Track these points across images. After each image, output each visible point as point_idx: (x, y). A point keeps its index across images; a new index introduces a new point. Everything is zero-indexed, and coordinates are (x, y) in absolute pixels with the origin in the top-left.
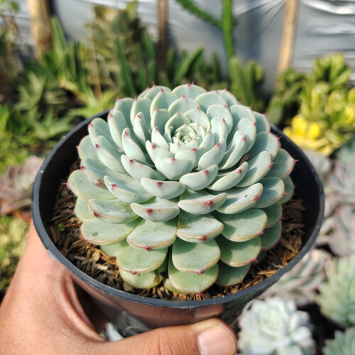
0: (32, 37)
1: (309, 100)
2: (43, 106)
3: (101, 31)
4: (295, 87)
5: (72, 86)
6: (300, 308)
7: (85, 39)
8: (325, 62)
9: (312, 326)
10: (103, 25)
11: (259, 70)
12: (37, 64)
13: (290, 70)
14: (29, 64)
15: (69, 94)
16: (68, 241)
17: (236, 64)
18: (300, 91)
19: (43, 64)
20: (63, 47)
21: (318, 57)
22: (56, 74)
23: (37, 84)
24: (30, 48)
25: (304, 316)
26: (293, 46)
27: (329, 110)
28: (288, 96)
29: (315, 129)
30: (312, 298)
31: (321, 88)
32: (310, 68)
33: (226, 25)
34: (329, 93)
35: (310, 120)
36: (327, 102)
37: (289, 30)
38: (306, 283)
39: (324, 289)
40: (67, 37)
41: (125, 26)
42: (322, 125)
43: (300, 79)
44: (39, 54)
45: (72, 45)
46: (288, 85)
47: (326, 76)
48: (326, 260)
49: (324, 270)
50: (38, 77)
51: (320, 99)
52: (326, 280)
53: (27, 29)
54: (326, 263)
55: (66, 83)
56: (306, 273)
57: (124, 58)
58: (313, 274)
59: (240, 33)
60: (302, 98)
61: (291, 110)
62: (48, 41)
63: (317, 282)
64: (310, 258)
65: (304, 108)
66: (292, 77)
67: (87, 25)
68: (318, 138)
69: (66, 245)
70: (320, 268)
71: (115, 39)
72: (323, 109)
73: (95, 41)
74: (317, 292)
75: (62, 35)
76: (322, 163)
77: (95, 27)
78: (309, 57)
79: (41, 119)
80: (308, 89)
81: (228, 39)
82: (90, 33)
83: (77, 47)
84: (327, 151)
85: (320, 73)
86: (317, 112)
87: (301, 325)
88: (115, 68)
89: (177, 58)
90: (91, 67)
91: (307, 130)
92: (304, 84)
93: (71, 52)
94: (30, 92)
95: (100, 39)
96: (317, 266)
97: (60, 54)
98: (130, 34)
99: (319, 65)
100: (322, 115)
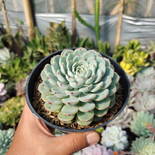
0: (28, 34)
1: (126, 55)
2: (32, 58)
3: (52, 31)
4: (121, 51)
5: (42, 51)
6: (123, 129)
7: (47, 34)
8: (132, 42)
9: (127, 136)
10: (53, 29)
11: (108, 45)
12: (30, 43)
13: (119, 45)
14: (27, 43)
15: (41, 54)
16: (40, 107)
17: (100, 43)
18: (123, 52)
19: (32, 43)
20: (39, 37)
21: (129, 40)
22: (36, 46)
23: (30, 50)
24: (27, 38)
25: (125, 132)
26: (121, 36)
27: (133, 59)
28: (119, 54)
29: (128, 66)
30: (127, 126)
31: (131, 51)
32: (126, 44)
33: (97, 29)
34: (133, 53)
35: (126, 63)
36: (133, 56)
37: (119, 30)
38: (125, 120)
39: (132, 122)
40: (40, 33)
41: (61, 29)
42: (131, 64)
43: (123, 48)
44: (30, 40)
45: (42, 36)
46: (119, 50)
47: (132, 47)
48: (132, 112)
49: (132, 116)
50: (30, 47)
51: (130, 55)
52: (132, 119)
53: (26, 31)
54: (133, 113)
55: (40, 50)
56: (125, 117)
57: (60, 41)
58: (128, 117)
59: (102, 32)
60: (124, 55)
61: (120, 59)
62: (34, 35)
63: (129, 120)
64: (127, 111)
65: (124, 58)
66: (120, 47)
67: (48, 29)
68: (129, 69)
69: (39, 109)
70: (130, 115)
71: (57, 34)
72: (131, 59)
73: (50, 35)
74: (129, 124)
75: (39, 33)
76: (131, 78)
77: (50, 30)
78: (126, 40)
79: (31, 62)
80: (126, 52)
81: (97, 34)
82: (48, 32)
83: (44, 37)
84: (133, 74)
85: (130, 46)
86: (129, 60)
87: (123, 135)
88: (57, 44)
89: (79, 41)
90: (49, 44)
91: (126, 66)
92: (124, 50)
93: (42, 39)
94: (28, 53)
95: (52, 34)
96: (129, 114)
97: (38, 39)
98: (63, 32)
99: (130, 43)
100: (131, 61)
